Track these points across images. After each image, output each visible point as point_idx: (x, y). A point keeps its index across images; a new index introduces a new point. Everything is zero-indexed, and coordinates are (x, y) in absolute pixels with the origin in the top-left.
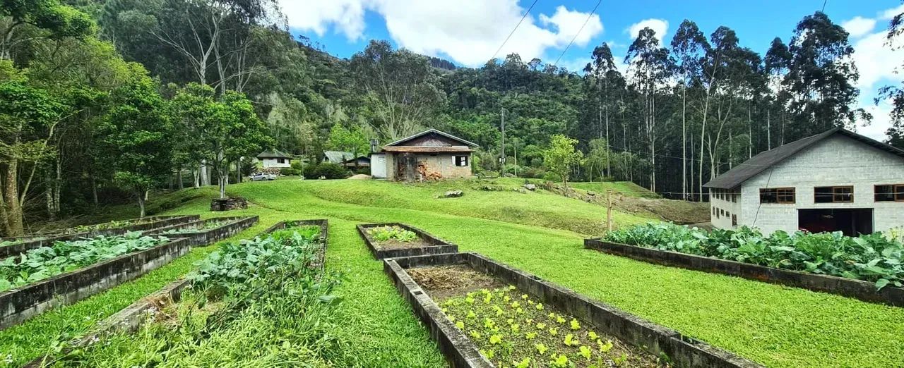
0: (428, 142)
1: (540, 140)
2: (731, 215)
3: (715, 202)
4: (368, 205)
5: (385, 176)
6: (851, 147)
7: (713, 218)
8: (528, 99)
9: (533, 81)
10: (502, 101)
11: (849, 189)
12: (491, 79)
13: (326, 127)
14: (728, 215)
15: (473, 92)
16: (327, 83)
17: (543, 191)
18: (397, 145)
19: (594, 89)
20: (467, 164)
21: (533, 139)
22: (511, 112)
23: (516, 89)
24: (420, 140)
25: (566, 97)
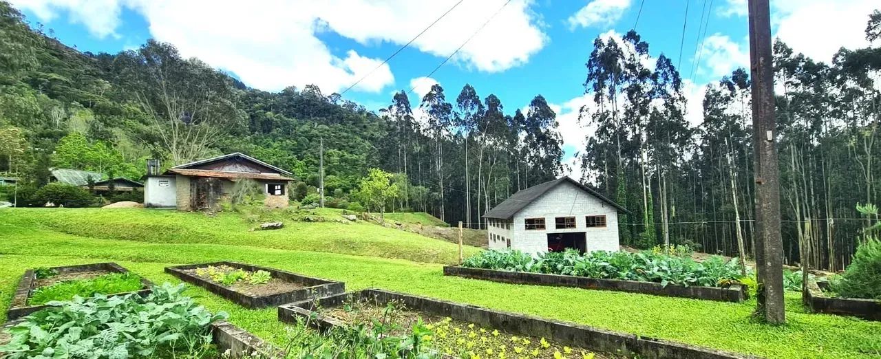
0: (231, 166)
1: (340, 171)
2: (506, 240)
3: (492, 229)
4: (156, 242)
5: (176, 205)
6: (573, 190)
7: (491, 242)
8: (328, 131)
9: (333, 114)
10: (301, 130)
11: (573, 220)
12: (289, 106)
13: (50, 136)
14: (503, 239)
15: (268, 117)
16: (55, 79)
17: (362, 221)
18: (189, 168)
19: (394, 129)
20: (283, 193)
21: (334, 170)
22: (310, 141)
23: (316, 119)
24: (219, 164)
25: (365, 133)
